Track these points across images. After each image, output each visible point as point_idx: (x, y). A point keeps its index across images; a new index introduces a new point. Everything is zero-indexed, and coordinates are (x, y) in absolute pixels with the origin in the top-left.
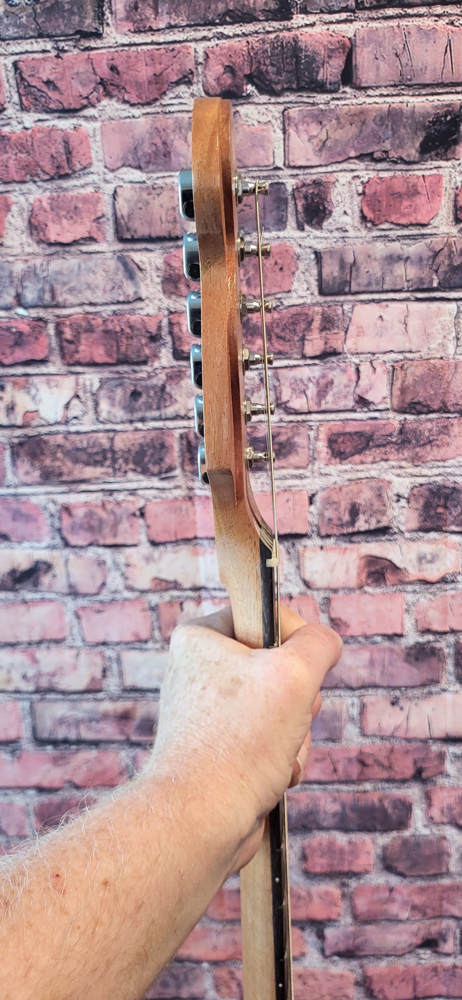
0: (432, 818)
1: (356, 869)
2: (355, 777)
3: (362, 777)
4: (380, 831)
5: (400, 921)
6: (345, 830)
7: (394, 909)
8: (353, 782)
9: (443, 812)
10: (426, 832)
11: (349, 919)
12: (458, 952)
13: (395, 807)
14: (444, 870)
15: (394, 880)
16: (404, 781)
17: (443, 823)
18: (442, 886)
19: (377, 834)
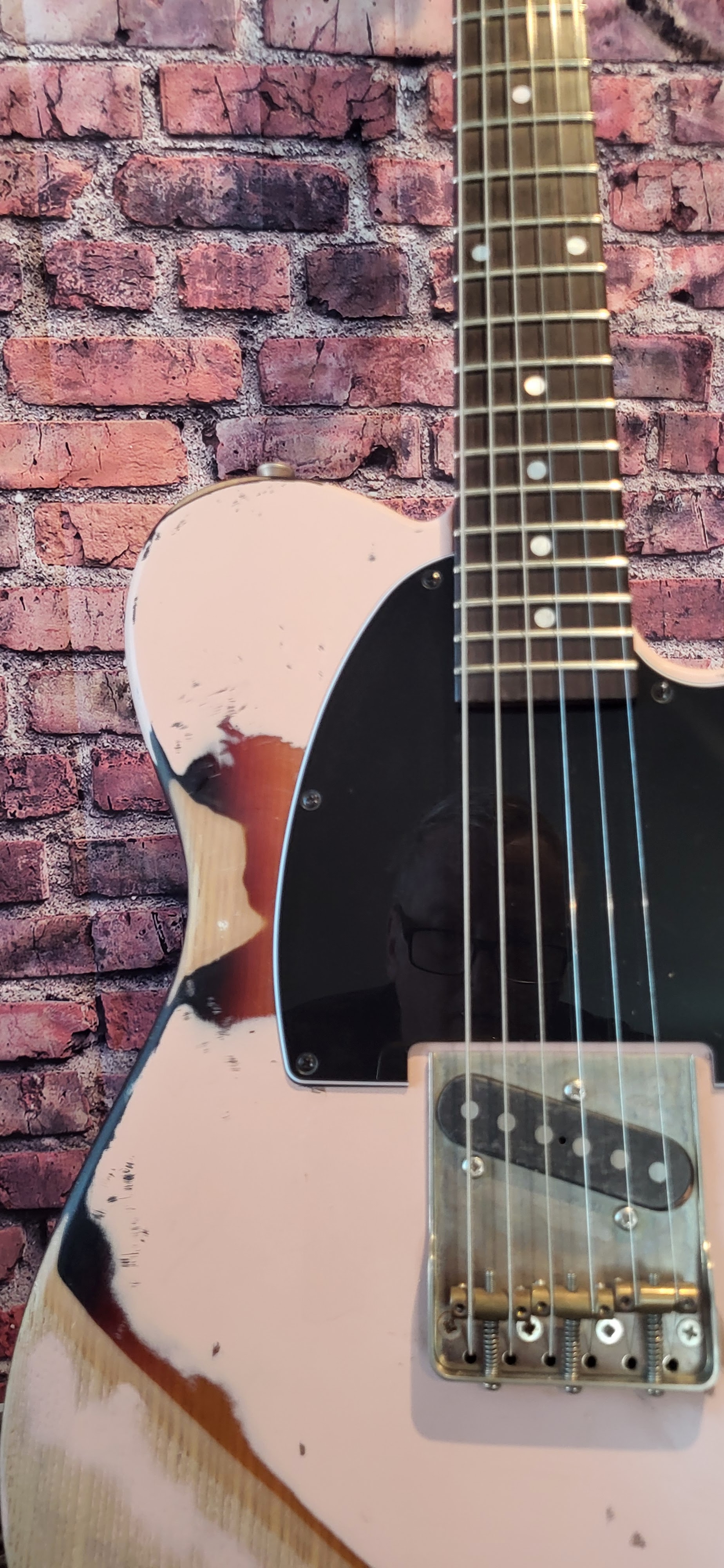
0: (379, 212)
1: (264, 304)
2: (257, 128)
3: (269, 131)
4: (299, 231)
5: (336, 407)
6: (245, 229)
7: (325, 383)
8: (255, 137)
9: (395, 204)
10: (370, 236)
11: (254, 401)
12: (426, 475)
13: (322, 191)
14: (400, 309)
15: (324, 326)
16: (334, 141)
17: (396, 224)
18: (397, 342)
19: (295, 236)
